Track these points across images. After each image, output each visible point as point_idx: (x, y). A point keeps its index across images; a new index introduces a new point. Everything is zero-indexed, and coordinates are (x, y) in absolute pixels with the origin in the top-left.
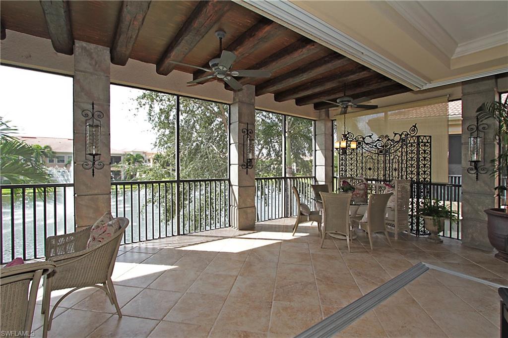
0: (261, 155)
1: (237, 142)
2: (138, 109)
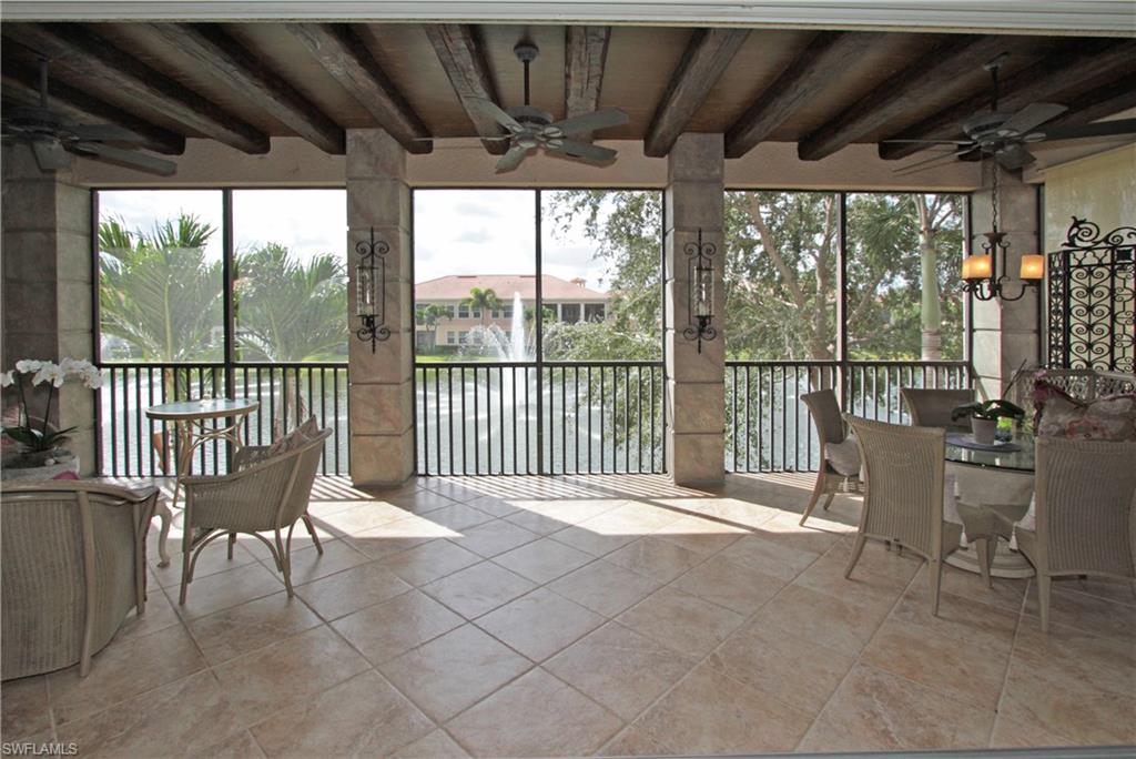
1: (673, 276)
2: (570, 214)
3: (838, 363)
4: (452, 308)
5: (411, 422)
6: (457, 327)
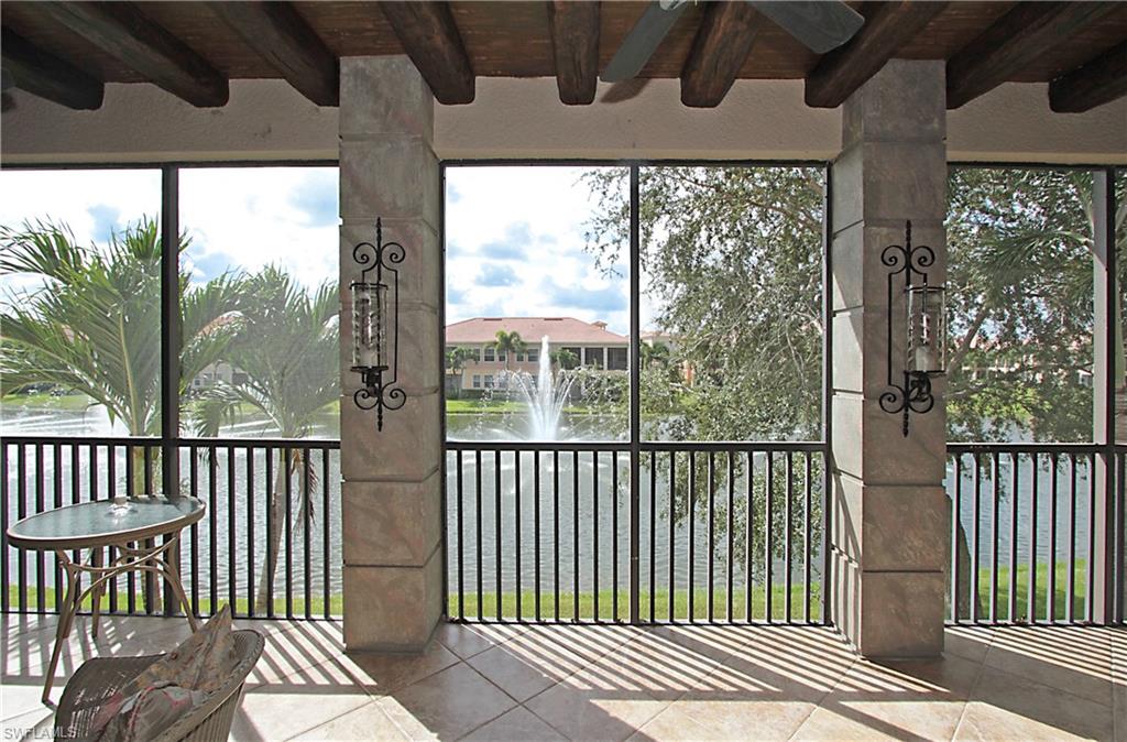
0: (976, 337)
1: (861, 302)
3: (1098, 448)
4: (478, 351)
5: (438, 538)
6: (483, 369)
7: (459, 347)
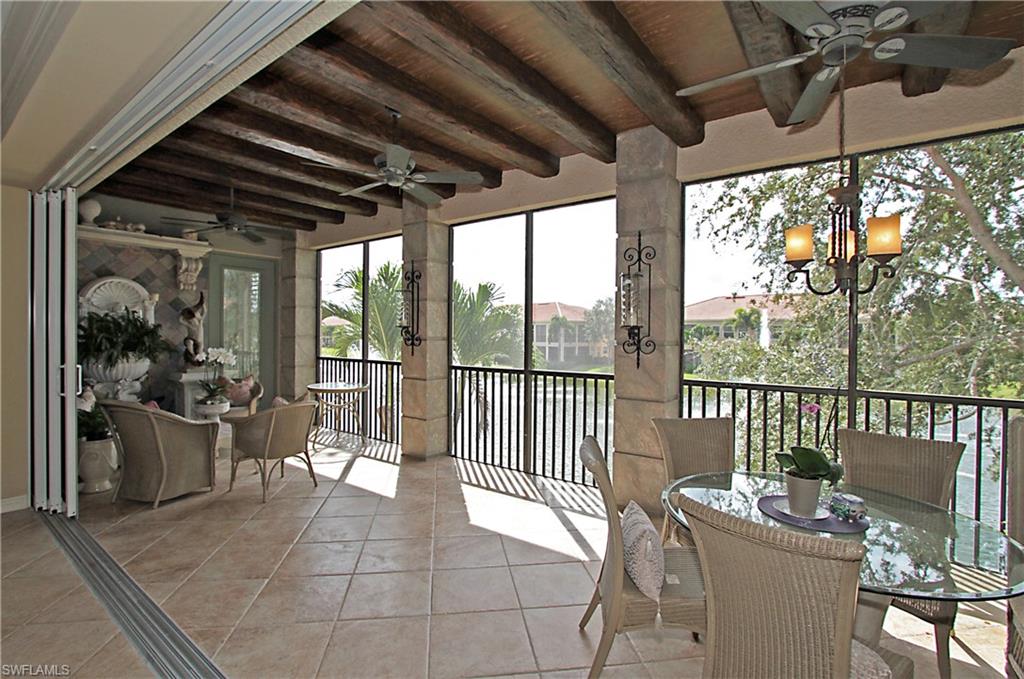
4: (717, 328)
5: (443, 413)
7: (698, 325)
